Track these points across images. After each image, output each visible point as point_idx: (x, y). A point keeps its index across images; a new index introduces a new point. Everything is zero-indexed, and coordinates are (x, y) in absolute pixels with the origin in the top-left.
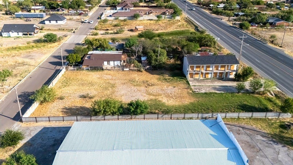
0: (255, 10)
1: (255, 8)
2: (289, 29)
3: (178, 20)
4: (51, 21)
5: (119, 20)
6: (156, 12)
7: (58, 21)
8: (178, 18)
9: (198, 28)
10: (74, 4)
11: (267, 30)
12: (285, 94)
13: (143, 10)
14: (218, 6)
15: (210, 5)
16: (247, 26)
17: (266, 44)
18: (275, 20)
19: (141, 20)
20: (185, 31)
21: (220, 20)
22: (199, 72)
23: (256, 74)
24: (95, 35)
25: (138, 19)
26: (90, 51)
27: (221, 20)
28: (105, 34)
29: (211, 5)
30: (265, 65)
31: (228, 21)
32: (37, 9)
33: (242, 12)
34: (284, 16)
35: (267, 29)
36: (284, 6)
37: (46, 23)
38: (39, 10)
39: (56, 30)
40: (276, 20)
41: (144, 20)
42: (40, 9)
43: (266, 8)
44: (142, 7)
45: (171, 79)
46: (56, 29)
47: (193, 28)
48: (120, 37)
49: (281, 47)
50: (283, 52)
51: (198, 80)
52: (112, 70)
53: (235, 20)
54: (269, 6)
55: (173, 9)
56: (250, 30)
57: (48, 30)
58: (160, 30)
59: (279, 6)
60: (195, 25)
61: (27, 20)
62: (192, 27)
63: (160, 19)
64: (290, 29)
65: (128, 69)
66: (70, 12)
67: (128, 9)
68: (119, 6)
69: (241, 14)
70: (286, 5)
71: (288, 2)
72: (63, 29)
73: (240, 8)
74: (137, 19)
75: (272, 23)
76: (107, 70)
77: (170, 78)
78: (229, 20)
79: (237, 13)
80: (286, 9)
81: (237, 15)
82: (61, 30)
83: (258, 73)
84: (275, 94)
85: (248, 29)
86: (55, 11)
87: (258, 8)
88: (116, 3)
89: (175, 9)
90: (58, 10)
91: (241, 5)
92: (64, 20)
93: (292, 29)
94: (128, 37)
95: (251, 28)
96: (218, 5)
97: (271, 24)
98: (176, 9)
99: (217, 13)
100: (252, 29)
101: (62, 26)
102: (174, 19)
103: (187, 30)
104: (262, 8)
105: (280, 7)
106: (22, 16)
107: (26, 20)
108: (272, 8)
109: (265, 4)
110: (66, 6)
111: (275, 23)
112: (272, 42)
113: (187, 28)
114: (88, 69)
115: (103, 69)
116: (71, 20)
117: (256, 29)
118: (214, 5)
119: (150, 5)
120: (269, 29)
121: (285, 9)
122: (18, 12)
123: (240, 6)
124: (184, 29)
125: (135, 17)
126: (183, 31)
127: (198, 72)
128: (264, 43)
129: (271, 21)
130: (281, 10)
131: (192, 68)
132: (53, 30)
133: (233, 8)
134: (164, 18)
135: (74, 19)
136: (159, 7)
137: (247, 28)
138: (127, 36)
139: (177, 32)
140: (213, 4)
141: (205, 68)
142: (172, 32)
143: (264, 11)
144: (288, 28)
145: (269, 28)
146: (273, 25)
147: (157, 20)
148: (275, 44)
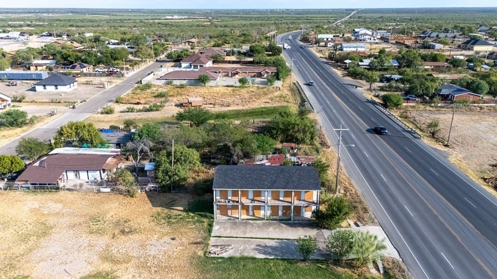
0: (426, 70)
1: (426, 67)
2: (479, 109)
3: (277, 87)
4: (47, 87)
5: (174, 85)
6: (246, 73)
7: (59, 87)
8: (278, 84)
9: (306, 103)
10: (107, 57)
11: (434, 109)
12: (406, 270)
13: (222, 68)
14: (360, 63)
15: (345, 61)
16: (395, 101)
17: (417, 140)
18: (455, 89)
19: (211, 87)
20: (279, 108)
21: (353, 90)
22: (237, 204)
23: (365, 210)
24: (107, 113)
25: (206, 85)
26: (57, 148)
27: (356, 88)
28: (128, 112)
29: (348, 61)
30: (393, 189)
31: (368, 90)
32: (41, 65)
33: (400, 75)
34: (471, 83)
35: (436, 107)
36: (484, 63)
37: (37, 90)
38: (45, 67)
39: (46, 103)
40: (454, 91)
41: (217, 86)
42: (47, 65)
43: (447, 67)
44: (229, 62)
45: (180, 217)
46: (47, 100)
47: (296, 103)
48: (151, 119)
49: (446, 146)
50: (445, 157)
51: (234, 222)
52: (76, 190)
53: (382, 89)
54: (454, 63)
55: (276, 68)
56: (403, 109)
57: (31, 102)
58: (235, 106)
59: (472, 64)
60: (302, 98)
61: (10, 84)
62: (295, 100)
63: (246, 85)
64: (481, 108)
65: (108, 190)
66: (96, 70)
67: (200, 66)
68: (186, 62)
69: (397, 77)
70: (487, 61)
71: (493, 57)
72: (58, 101)
73: (399, 67)
74: (205, 83)
75: (448, 96)
76: (67, 189)
77: (179, 215)
78: (370, 90)
79: (390, 76)
80: (486, 69)
81: (389, 80)
82: (55, 103)
83: (370, 209)
84: (384, 268)
85: (399, 106)
86: (68, 68)
87: (432, 67)
88: (183, 55)
89: (278, 67)
90: (74, 67)
91: (402, 62)
92: (72, 85)
93: (484, 108)
94: (168, 118)
95: (405, 104)
96: (362, 61)
97: (445, 98)
98: (280, 67)
99: (354, 75)
100: (406, 106)
101: (63, 95)
102: (271, 85)
103: (283, 107)
104: (439, 66)
105: (475, 66)
106: (5, 76)
107: (8, 84)
108: (459, 68)
109: (447, 60)
110: (91, 61)
111: (452, 96)
112: (433, 135)
113: (285, 103)
114: (28, 188)
115: (58, 189)
116: (89, 84)
117: (414, 107)
118: (354, 61)
119: (243, 60)
120: (439, 107)
121: (482, 70)
122: (4, 70)
123: (399, 63)
124: (278, 105)
125: (202, 80)
126: (275, 107)
127: (235, 204)
128: (415, 137)
129: (445, 92)
130: (477, 71)
131: (224, 195)
132: (40, 102)
133: (386, 67)
134: (253, 84)
135: (94, 83)
136: (257, 63)
137: (397, 105)
138: (167, 115)
139: (264, 110)
140: (351, 59)
141: (251, 196)
142: (253, 109)
143: (441, 72)
144: (478, 106)
145: (439, 105)
146: (450, 100)
147: (239, 87)
148: (437, 140)
